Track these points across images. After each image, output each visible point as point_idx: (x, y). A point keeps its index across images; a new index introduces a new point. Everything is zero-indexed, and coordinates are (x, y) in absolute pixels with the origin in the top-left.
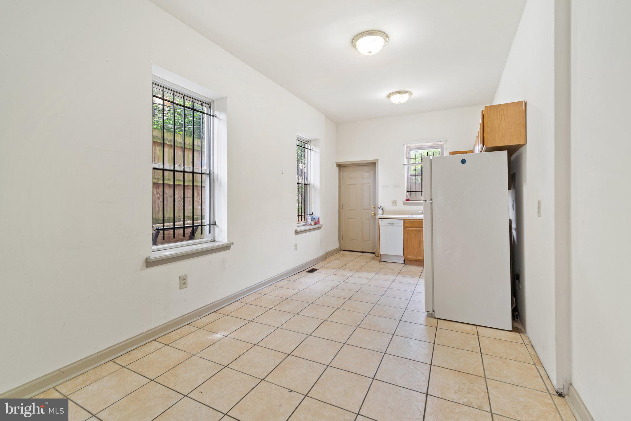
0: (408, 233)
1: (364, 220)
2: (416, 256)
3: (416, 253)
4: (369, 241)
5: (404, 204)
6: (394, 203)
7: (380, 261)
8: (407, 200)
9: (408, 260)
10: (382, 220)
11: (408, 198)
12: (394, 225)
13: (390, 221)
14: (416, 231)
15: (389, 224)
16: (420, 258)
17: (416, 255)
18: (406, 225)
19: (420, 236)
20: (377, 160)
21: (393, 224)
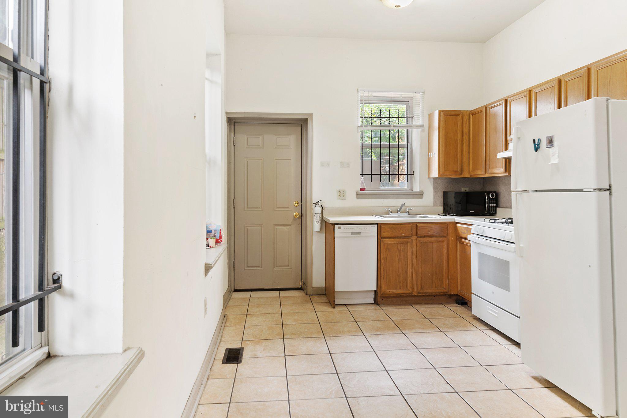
0: (386, 249)
1: (277, 227)
2: (400, 289)
3: (400, 282)
4: (288, 266)
5: (358, 195)
6: (341, 194)
7: (333, 305)
8: (362, 190)
9: (383, 298)
10: (339, 228)
11: (364, 186)
12: (362, 235)
13: (356, 228)
14: (401, 243)
15: (353, 233)
16: (406, 292)
17: (400, 287)
18: (385, 234)
19: (407, 253)
20: (311, 115)
21: (359, 233)
